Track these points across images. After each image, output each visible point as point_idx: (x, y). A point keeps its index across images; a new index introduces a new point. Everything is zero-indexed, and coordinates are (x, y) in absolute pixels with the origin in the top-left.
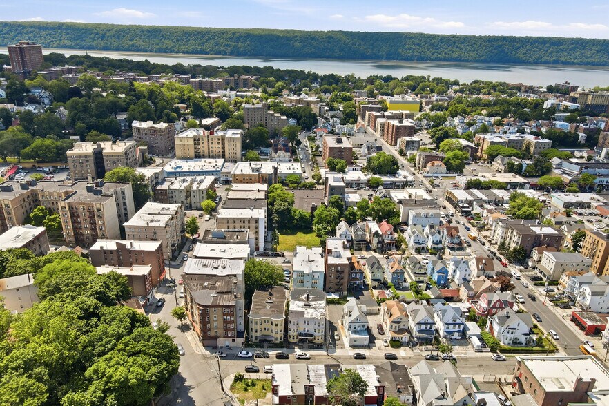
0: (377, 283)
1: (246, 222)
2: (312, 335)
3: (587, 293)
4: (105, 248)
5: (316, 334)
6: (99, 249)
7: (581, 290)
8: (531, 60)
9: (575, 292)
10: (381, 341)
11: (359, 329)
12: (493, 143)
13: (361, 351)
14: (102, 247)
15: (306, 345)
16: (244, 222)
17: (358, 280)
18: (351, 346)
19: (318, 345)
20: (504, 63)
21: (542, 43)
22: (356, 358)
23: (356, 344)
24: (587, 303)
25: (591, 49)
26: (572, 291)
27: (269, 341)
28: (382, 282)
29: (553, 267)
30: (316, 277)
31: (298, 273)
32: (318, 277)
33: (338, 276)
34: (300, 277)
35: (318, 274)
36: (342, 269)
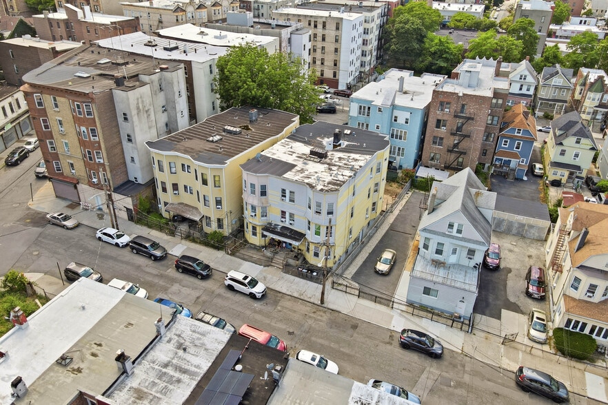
0: (566, 173)
1: (320, 26)
2: (299, 236)
5: (310, 236)
10: (524, 319)
11: (452, 259)
13: (435, 330)
15: (280, 258)
17: (515, 156)
18: (410, 304)
19: (311, 269)
22: (405, 346)
23: (428, 300)
27: (192, 223)
28: (584, 175)
30: (401, 121)
31: (361, 107)
32: (407, 122)
33: (459, 129)
34: (366, 116)
35: (407, 115)
36: (470, 110)
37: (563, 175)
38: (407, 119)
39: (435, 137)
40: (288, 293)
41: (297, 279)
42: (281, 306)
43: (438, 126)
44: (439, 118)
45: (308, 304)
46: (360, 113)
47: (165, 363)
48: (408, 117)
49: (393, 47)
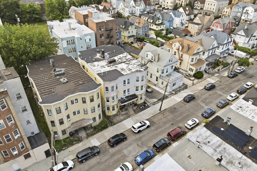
2: (135, 96)
5: (139, 92)
11: (169, 72)
15: (131, 110)
17: (118, 39)
24: (251, 17)
27: (86, 127)
29: (215, 7)
30: (88, 40)
31: (67, 41)
32: (90, 40)
33: (108, 35)
34: (71, 45)
35: (90, 37)
36: (110, 27)
37: (132, 39)
38: (90, 39)
39: (101, 42)
40: (150, 117)
41: (144, 111)
42: (157, 121)
43: (101, 37)
44: (101, 33)
45: (158, 114)
46: (68, 44)
47: (214, 150)
48: (90, 38)
49: (7, 14)
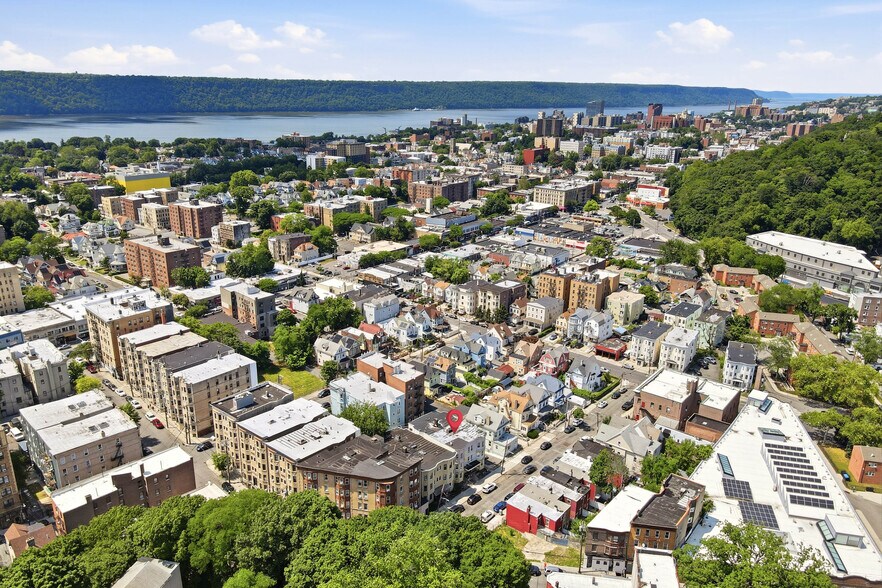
0: (437, 389)
1: (234, 377)
2: (477, 462)
3: (593, 326)
4: (94, 498)
6: (85, 502)
7: (586, 325)
8: (201, 108)
9: (580, 329)
11: (503, 434)
12: (335, 211)
13: (521, 455)
14: (88, 498)
15: (475, 477)
16: (230, 378)
18: (507, 457)
19: (483, 471)
20: (169, 113)
21: (207, 86)
22: (525, 464)
24: (596, 334)
25: (266, 92)
26: (576, 330)
28: (441, 386)
29: (543, 315)
